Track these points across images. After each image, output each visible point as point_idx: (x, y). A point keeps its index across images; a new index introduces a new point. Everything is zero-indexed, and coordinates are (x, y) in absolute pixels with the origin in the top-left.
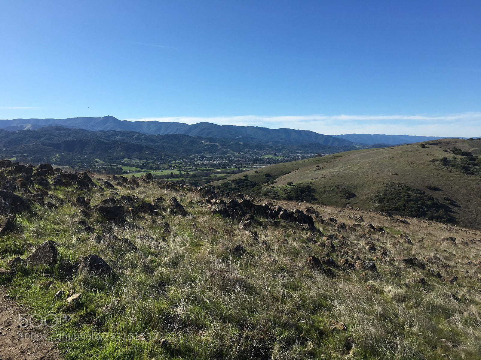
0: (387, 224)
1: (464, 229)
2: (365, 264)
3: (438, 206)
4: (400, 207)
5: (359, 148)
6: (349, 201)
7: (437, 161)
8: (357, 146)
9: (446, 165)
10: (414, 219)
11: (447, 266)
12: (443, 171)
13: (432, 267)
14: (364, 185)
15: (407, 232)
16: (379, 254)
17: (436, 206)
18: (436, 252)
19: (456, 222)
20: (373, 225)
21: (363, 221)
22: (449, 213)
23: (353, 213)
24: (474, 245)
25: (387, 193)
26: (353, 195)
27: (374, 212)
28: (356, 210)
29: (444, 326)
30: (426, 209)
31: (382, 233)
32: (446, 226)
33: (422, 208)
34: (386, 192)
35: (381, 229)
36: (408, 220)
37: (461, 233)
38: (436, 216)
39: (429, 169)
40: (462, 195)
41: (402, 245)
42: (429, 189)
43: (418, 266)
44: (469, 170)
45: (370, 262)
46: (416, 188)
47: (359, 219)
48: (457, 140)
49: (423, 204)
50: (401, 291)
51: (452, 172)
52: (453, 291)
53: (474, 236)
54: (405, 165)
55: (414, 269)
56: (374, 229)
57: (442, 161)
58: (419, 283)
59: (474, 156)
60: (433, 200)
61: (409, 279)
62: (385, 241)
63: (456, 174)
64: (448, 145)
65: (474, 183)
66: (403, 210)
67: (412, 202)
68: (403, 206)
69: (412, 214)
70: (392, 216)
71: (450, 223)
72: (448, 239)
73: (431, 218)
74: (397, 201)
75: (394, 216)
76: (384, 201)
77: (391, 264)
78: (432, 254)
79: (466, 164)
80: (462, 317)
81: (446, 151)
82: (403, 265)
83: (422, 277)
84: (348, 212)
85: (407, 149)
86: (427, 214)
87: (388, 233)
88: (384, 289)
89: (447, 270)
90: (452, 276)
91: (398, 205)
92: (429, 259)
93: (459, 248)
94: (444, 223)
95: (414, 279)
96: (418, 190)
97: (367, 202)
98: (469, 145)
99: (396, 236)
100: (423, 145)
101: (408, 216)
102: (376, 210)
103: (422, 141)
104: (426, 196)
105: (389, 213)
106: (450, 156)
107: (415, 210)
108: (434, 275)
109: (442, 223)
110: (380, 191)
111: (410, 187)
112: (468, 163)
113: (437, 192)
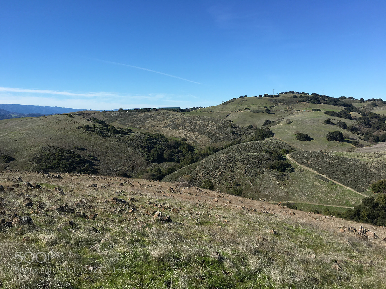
0: (44, 181)
1: (103, 177)
2: (21, 219)
3: (84, 162)
4: (55, 166)
5: (16, 117)
6: (9, 164)
7: (82, 127)
8: (13, 115)
9: (89, 131)
10: (66, 174)
11: (91, 207)
12: (87, 135)
13: (79, 210)
14: (22, 149)
15: (61, 185)
16: (35, 208)
17: (83, 162)
18: (82, 198)
19: (97, 172)
20: (31, 184)
21: (22, 181)
22: (92, 166)
23: (12, 175)
24: (110, 188)
25: (44, 155)
26: (12, 159)
27: (32, 172)
28: (15, 172)
29: (87, 255)
30: (75, 165)
31: (39, 189)
32: (90, 176)
33: (72, 165)
34: (42, 154)
35: (38, 186)
36: (61, 175)
37: (101, 180)
38: (83, 170)
39: (76, 134)
40: (101, 152)
41: (56, 197)
42: (77, 149)
43: (68, 212)
44: (104, 134)
45: (26, 217)
46: (67, 149)
47: (17, 180)
48: (95, 112)
49: (73, 161)
50: (53, 236)
51: (93, 136)
52: (94, 226)
53: (109, 181)
54: (57, 131)
55: (65, 215)
56: (32, 186)
57: (85, 128)
58: (69, 225)
59: (107, 123)
60: (81, 158)
61: (61, 224)
62: (41, 196)
63: (96, 137)
64: (89, 116)
65: (108, 143)
66: (58, 167)
67: (65, 161)
68: (58, 164)
69: (65, 170)
70: (48, 174)
71: (93, 173)
72: (91, 186)
73: (80, 172)
74: (52, 161)
75: (50, 173)
76: (41, 161)
77: (46, 215)
78: (80, 200)
79: (102, 129)
80: (100, 244)
81: (88, 120)
82: (56, 214)
83: (72, 220)
84: (7, 175)
85: (58, 118)
86: (77, 169)
87: (44, 189)
88: (39, 237)
89: (90, 210)
90: (94, 213)
91: (54, 164)
92: (77, 204)
93: (99, 192)
94: (89, 174)
95: (65, 223)
96: (69, 151)
97: (25, 164)
98: (103, 116)
99: (51, 190)
100: (71, 115)
101: (62, 172)
102: (34, 170)
103: (70, 112)
104: (75, 155)
105: (46, 171)
106: (90, 123)
107: (67, 167)
108: (80, 216)
109: (87, 175)
110: (37, 153)
111: (62, 148)
112: (103, 129)
113: (83, 151)
